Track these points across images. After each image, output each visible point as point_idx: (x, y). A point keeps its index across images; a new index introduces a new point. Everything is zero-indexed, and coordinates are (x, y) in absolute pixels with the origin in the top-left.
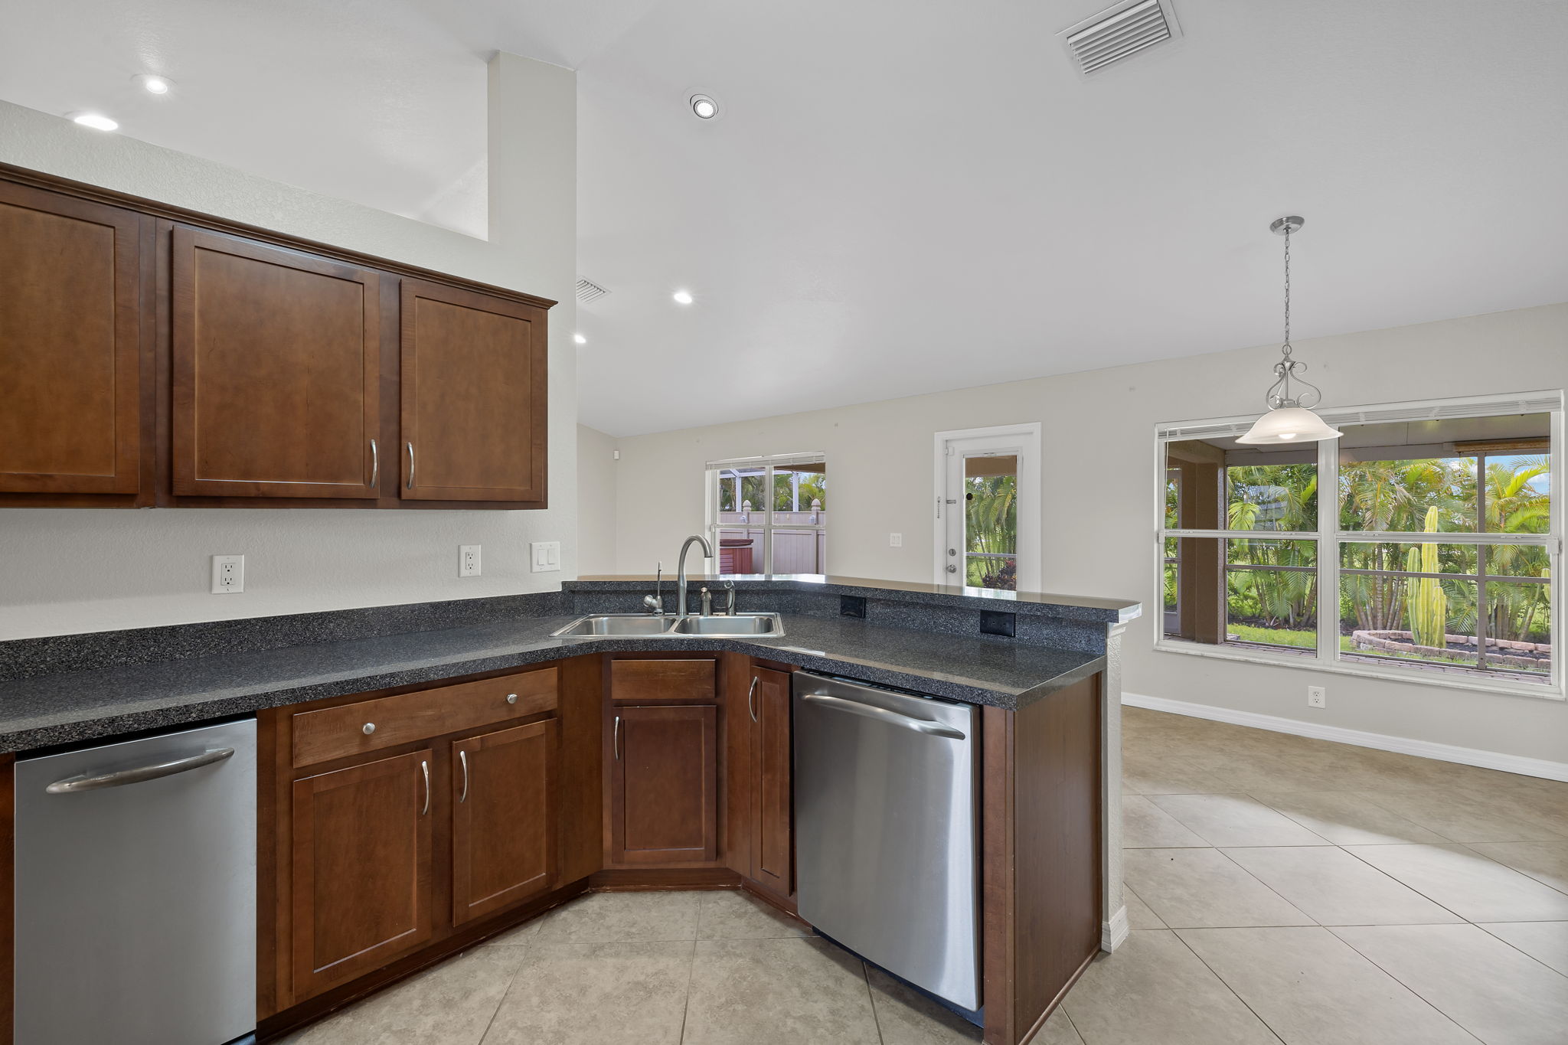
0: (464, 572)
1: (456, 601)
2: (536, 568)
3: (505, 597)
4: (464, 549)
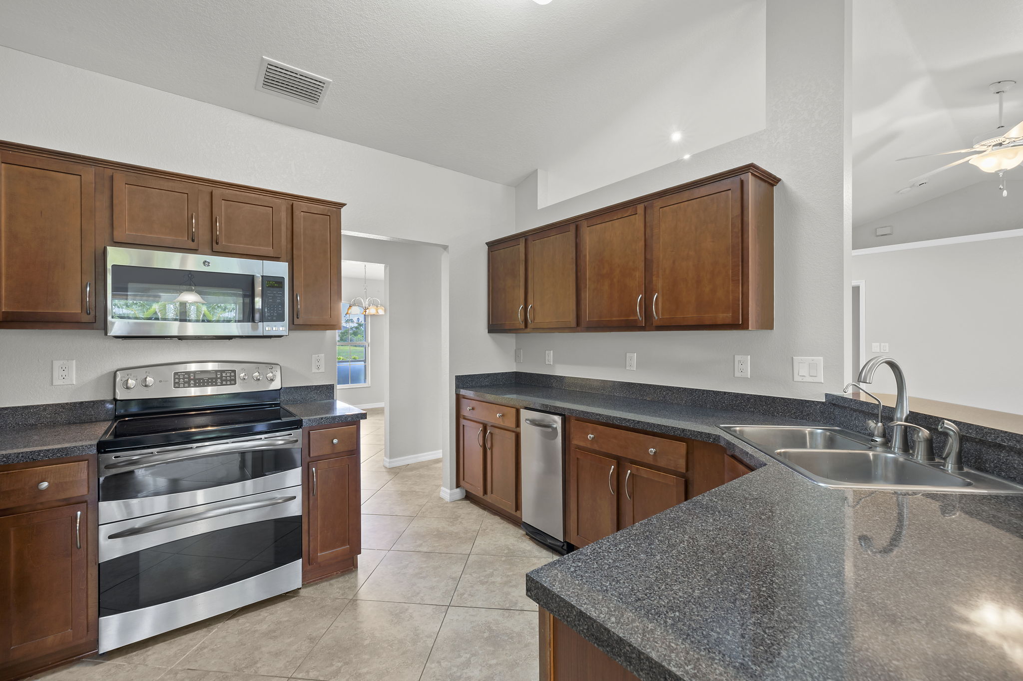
0: (737, 374)
1: (730, 393)
2: (797, 378)
3: (766, 396)
4: (737, 358)
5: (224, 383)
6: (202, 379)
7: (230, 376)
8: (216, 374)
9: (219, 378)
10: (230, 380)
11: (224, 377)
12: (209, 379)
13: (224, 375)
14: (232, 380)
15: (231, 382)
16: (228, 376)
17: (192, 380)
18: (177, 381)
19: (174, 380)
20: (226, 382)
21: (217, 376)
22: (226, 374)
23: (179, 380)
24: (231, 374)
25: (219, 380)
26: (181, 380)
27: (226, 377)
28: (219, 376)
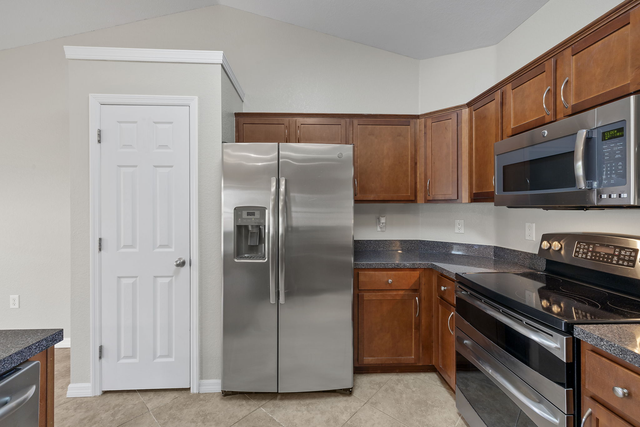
5: (621, 262)
6: (599, 253)
7: (630, 256)
8: (615, 250)
9: (616, 255)
10: (629, 261)
11: (623, 255)
12: (606, 254)
13: (623, 252)
14: (631, 261)
15: (628, 263)
16: (627, 256)
17: (590, 251)
18: (578, 250)
19: (576, 249)
20: (623, 262)
21: (615, 252)
22: (626, 253)
23: (580, 250)
24: (631, 253)
25: (616, 258)
26: (581, 250)
27: (625, 256)
28: (617, 253)
